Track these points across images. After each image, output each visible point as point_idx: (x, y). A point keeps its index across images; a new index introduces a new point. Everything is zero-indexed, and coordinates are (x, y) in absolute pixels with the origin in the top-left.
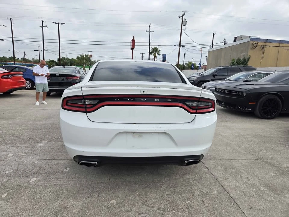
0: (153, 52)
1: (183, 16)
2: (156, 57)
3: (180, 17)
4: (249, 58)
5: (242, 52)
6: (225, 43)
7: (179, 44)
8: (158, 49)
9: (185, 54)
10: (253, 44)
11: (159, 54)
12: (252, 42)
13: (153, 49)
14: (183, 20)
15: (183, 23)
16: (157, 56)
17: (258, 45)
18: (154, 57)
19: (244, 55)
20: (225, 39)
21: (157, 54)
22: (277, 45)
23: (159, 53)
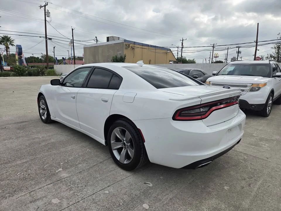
0: (3, 42)
1: (45, 6)
2: (9, 48)
3: (41, 7)
4: (125, 56)
5: (118, 51)
6: (97, 41)
7: (45, 36)
8: (10, 38)
9: (54, 48)
10: (126, 45)
11: (13, 45)
12: (126, 43)
13: (2, 38)
14: (46, 11)
15: (47, 14)
16: (10, 46)
17: (130, 45)
18: (6, 47)
19: (120, 54)
20: (96, 37)
21: (10, 44)
22: (141, 47)
23: (13, 43)
